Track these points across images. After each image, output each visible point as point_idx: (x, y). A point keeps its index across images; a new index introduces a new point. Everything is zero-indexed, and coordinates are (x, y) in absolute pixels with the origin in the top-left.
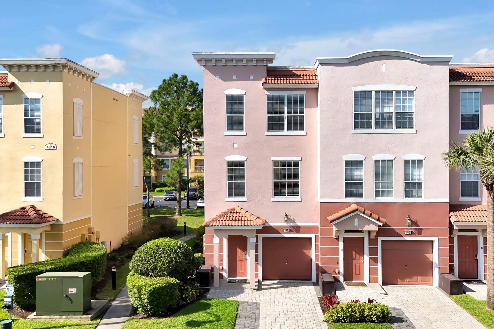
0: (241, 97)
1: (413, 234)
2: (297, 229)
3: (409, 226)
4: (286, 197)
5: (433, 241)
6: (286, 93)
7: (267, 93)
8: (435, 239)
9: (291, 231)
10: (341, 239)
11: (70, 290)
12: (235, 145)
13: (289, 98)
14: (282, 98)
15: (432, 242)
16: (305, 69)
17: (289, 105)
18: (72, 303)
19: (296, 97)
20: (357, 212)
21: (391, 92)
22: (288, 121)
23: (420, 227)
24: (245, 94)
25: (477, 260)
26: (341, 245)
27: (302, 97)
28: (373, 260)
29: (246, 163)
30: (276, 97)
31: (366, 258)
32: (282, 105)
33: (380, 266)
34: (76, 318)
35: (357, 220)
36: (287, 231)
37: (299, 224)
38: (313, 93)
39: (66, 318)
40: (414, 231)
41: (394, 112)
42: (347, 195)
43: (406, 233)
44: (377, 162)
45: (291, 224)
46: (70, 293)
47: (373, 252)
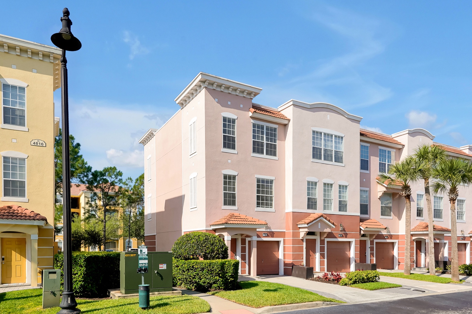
0: (234, 121)
1: (342, 237)
2: (272, 234)
3: (341, 231)
4: (265, 208)
5: (350, 241)
6: (265, 124)
7: (252, 121)
8: (353, 240)
9: (268, 236)
10: (305, 240)
11: (160, 266)
12: (229, 161)
13: (267, 128)
14: (262, 127)
15: (349, 243)
16: (272, 110)
17: (267, 134)
18: (162, 279)
19: (271, 130)
20: (322, 218)
21: (331, 135)
22: (266, 148)
23: (346, 232)
24: (237, 119)
25: (366, 256)
26: (305, 244)
27: (275, 129)
28: (322, 256)
29: (237, 177)
30: (258, 127)
31: (318, 255)
32: (262, 133)
33: (326, 260)
34: (169, 293)
35: (319, 224)
36: (265, 236)
37: (273, 230)
38: (282, 128)
39: (158, 294)
40: (343, 234)
41: (334, 150)
42: (308, 208)
43: (339, 236)
44: (325, 184)
45: (268, 230)
46: (160, 268)
47: (322, 249)
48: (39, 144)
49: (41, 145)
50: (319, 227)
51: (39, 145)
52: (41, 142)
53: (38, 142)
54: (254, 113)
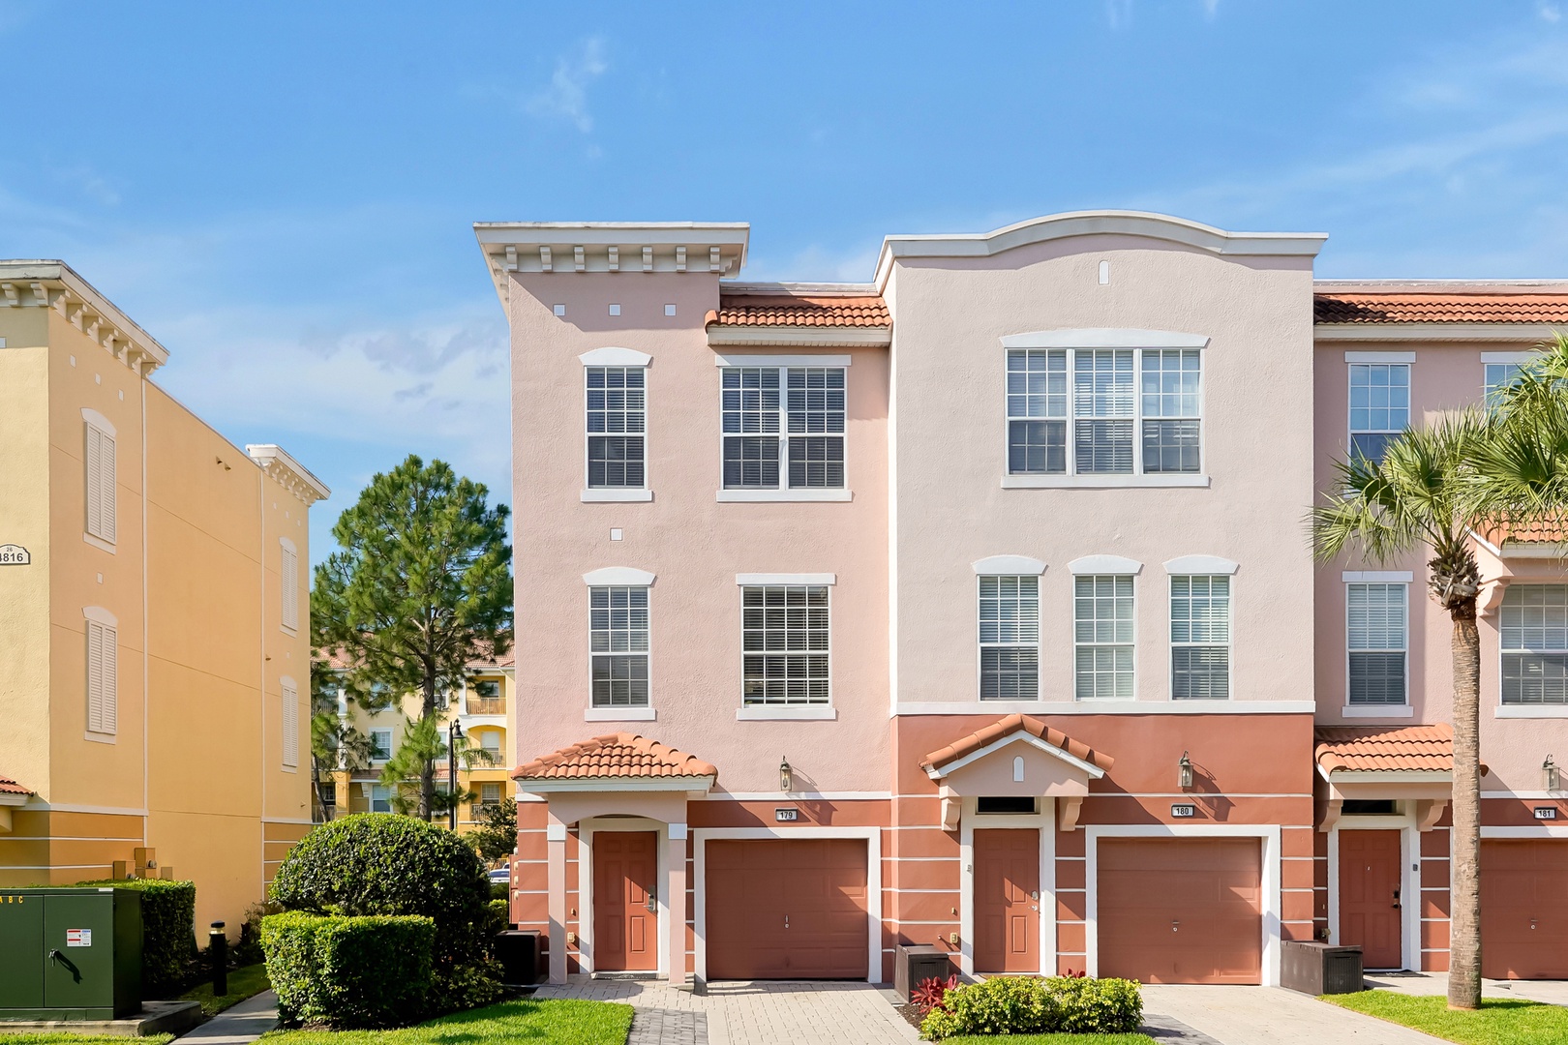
0: (636, 378)
1: (1197, 815)
2: (824, 811)
3: (1185, 790)
4: (786, 705)
5: (1260, 838)
6: (784, 364)
7: (721, 361)
8: (1270, 833)
9: (801, 819)
10: (967, 836)
11: (70, 935)
12: (617, 535)
13: (795, 379)
14: (772, 379)
15: (1257, 843)
16: (846, 294)
17: (795, 401)
18: (77, 978)
19: (816, 379)
20: (1021, 735)
21: (1126, 354)
22: (791, 457)
23: (1220, 792)
24: (649, 365)
25: (1398, 907)
26: (966, 855)
27: (836, 378)
28: (1070, 904)
29: (652, 592)
30: (752, 378)
31: (1047, 900)
32: (773, 400)
33: (1091, 926)
34: (92, 1027)
35: (1019, 762)
36: (788, 818)
37: (826, 796)
38: (873, 361)
39: (56, 1026)
40: (1201, 806)
41: (1137, 416)
42: (988, 691)
43: (1176, 813)
44: (1082, 581)
45: (803, 796)
46: (70, 944)
47: (1069, 875)
48: (11, 558)
49: (16, 561)
50: (1019, 776)
51: (10, 561)
52: (16, 551)
53: (10, 553)
54: (714, 329)
